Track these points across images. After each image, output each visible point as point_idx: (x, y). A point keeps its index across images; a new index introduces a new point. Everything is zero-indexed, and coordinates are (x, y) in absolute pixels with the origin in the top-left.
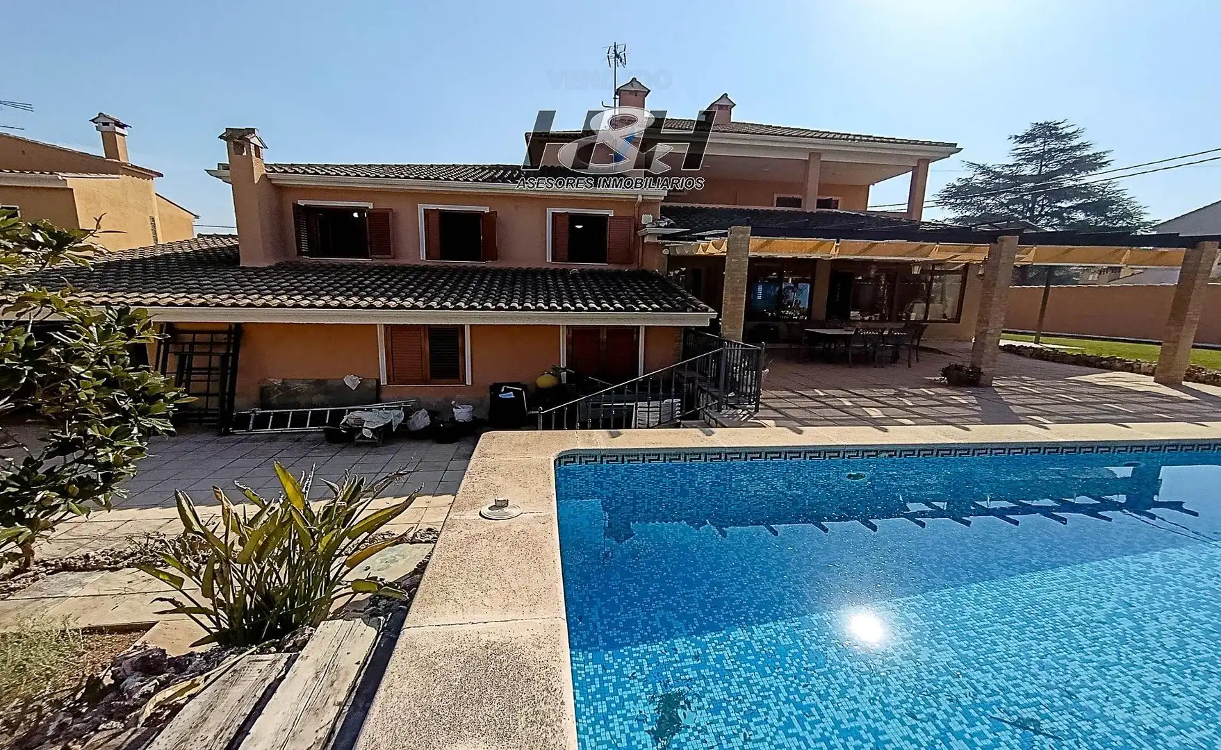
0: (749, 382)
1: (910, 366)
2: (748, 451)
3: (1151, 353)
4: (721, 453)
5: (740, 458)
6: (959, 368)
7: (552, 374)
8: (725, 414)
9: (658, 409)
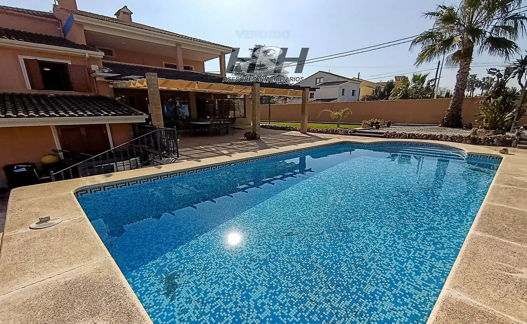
0: (172, 145)
1: (233, 135)
2: (180, 172)
3: (298, 125)
4: (168, 174)
5: (177, 175)
6: (249, 133)
7: (53, 155)
8: (164, 160)
9: (129, 163)
